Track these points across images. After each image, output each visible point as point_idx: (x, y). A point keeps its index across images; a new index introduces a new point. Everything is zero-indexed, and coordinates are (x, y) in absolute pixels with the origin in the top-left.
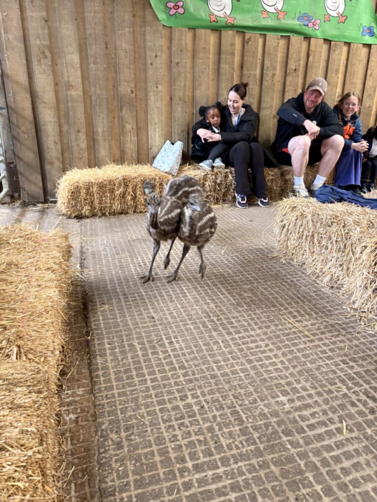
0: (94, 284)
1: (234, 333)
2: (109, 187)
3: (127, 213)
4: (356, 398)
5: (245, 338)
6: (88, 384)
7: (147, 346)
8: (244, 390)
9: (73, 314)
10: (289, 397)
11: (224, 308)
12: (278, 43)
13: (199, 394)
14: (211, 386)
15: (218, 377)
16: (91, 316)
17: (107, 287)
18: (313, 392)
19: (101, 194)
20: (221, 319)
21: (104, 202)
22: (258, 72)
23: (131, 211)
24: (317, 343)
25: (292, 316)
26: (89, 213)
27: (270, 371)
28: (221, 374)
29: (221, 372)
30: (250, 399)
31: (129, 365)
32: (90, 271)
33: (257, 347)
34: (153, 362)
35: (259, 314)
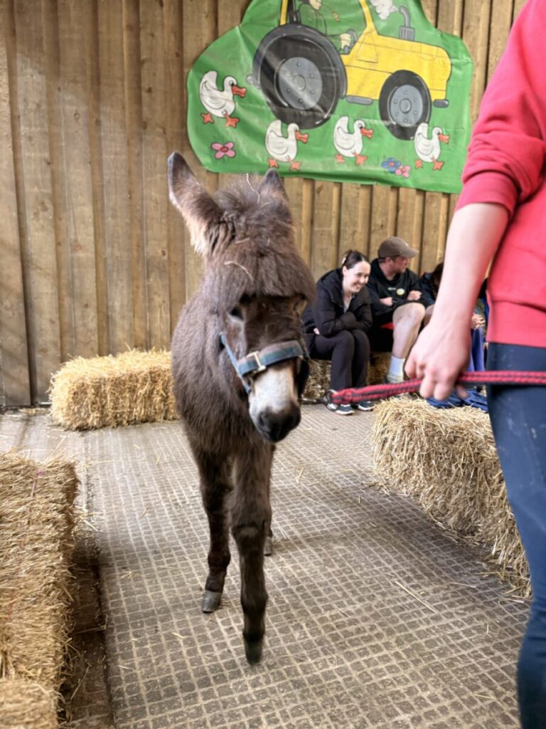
0: (109, 536)
1: (322, 610)
2: (129, 384)
3: (154, 421)
4: (509, 709)
5: (340, 617)
6: (105, 707)
7: (194, 636)
8: (345, 705)
9: (79, 587)
10: (413, 714)
11: (305, 570)
12: (358, 194)
13: (278, 715)
14: (295, 701)
15: (305, 685)
16: (107, 590)
17: (128, 540)
18: (447, 703)
19: (117, 394)
20: (302, 587)
21: (120, 405)
22: (333, 228)
23: (160, 418)
24: (445, 621)
25: (405, 579)
26: (98, 423)
27: (381, 670)
28: (309, 679)
29: (309, 675)
30: (356, 720)
31: (168, 670)
32: (102, 515)
33: (358, 631)
34: (205, 665)
35: (358, 578)
